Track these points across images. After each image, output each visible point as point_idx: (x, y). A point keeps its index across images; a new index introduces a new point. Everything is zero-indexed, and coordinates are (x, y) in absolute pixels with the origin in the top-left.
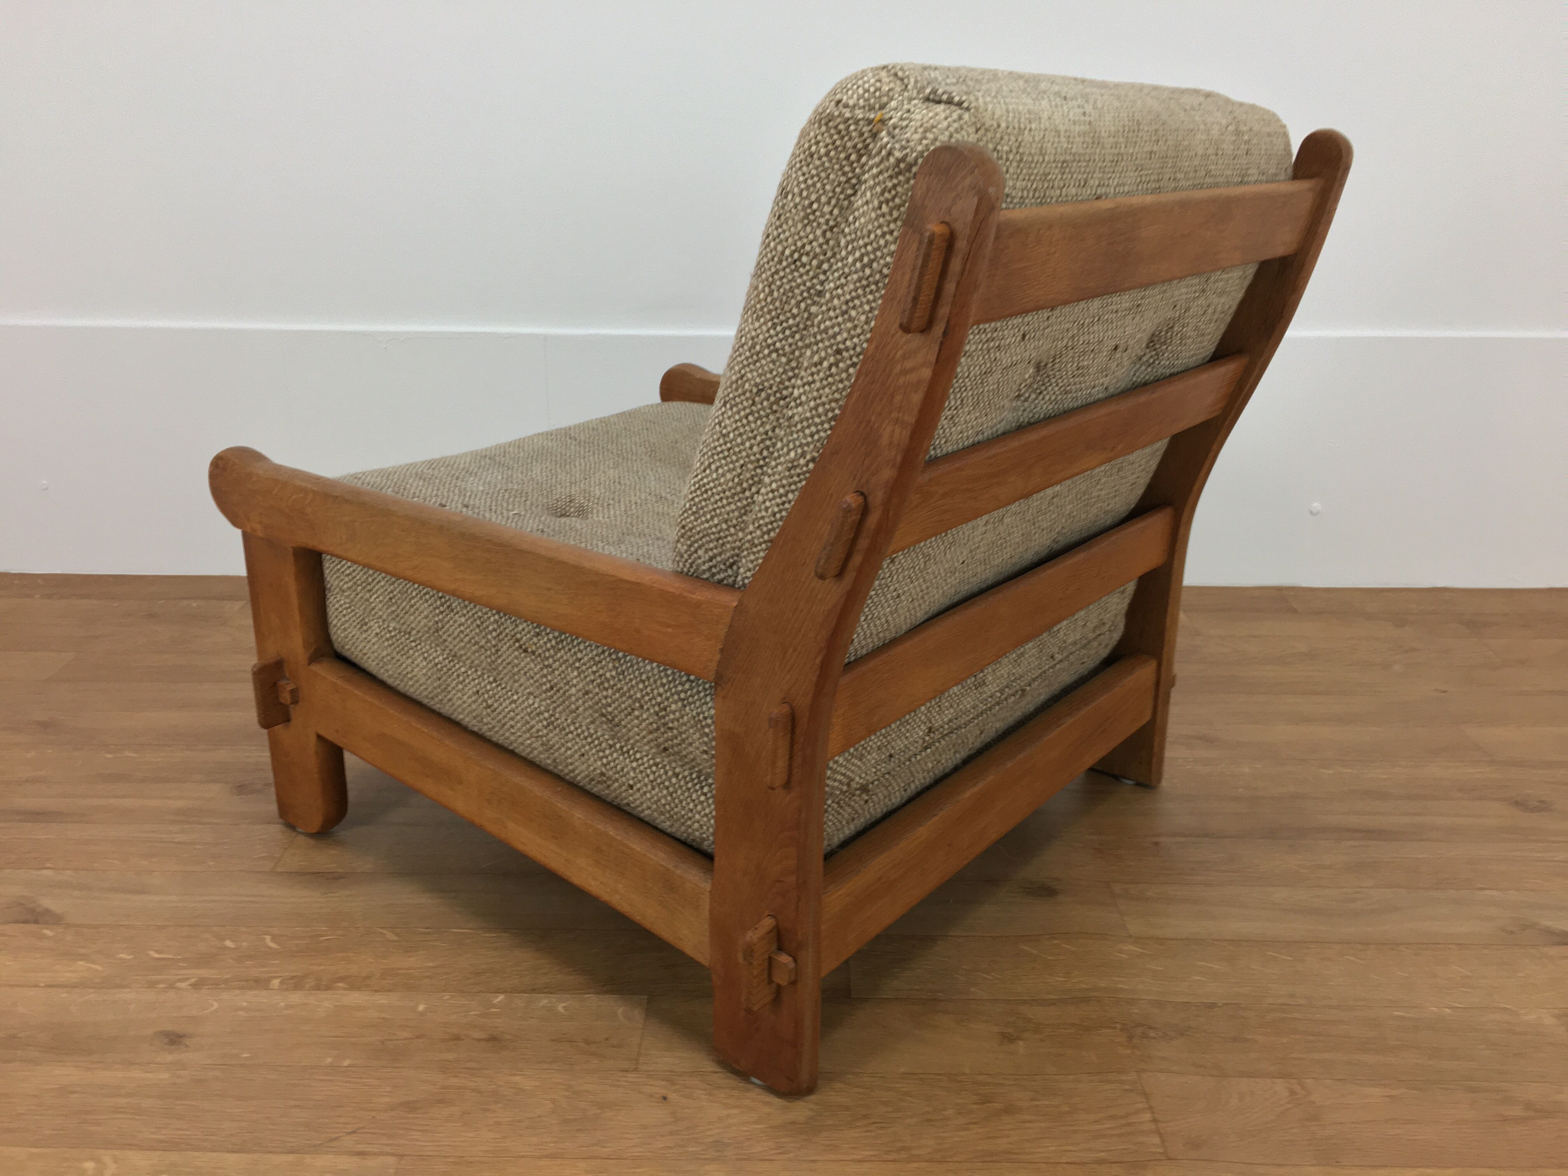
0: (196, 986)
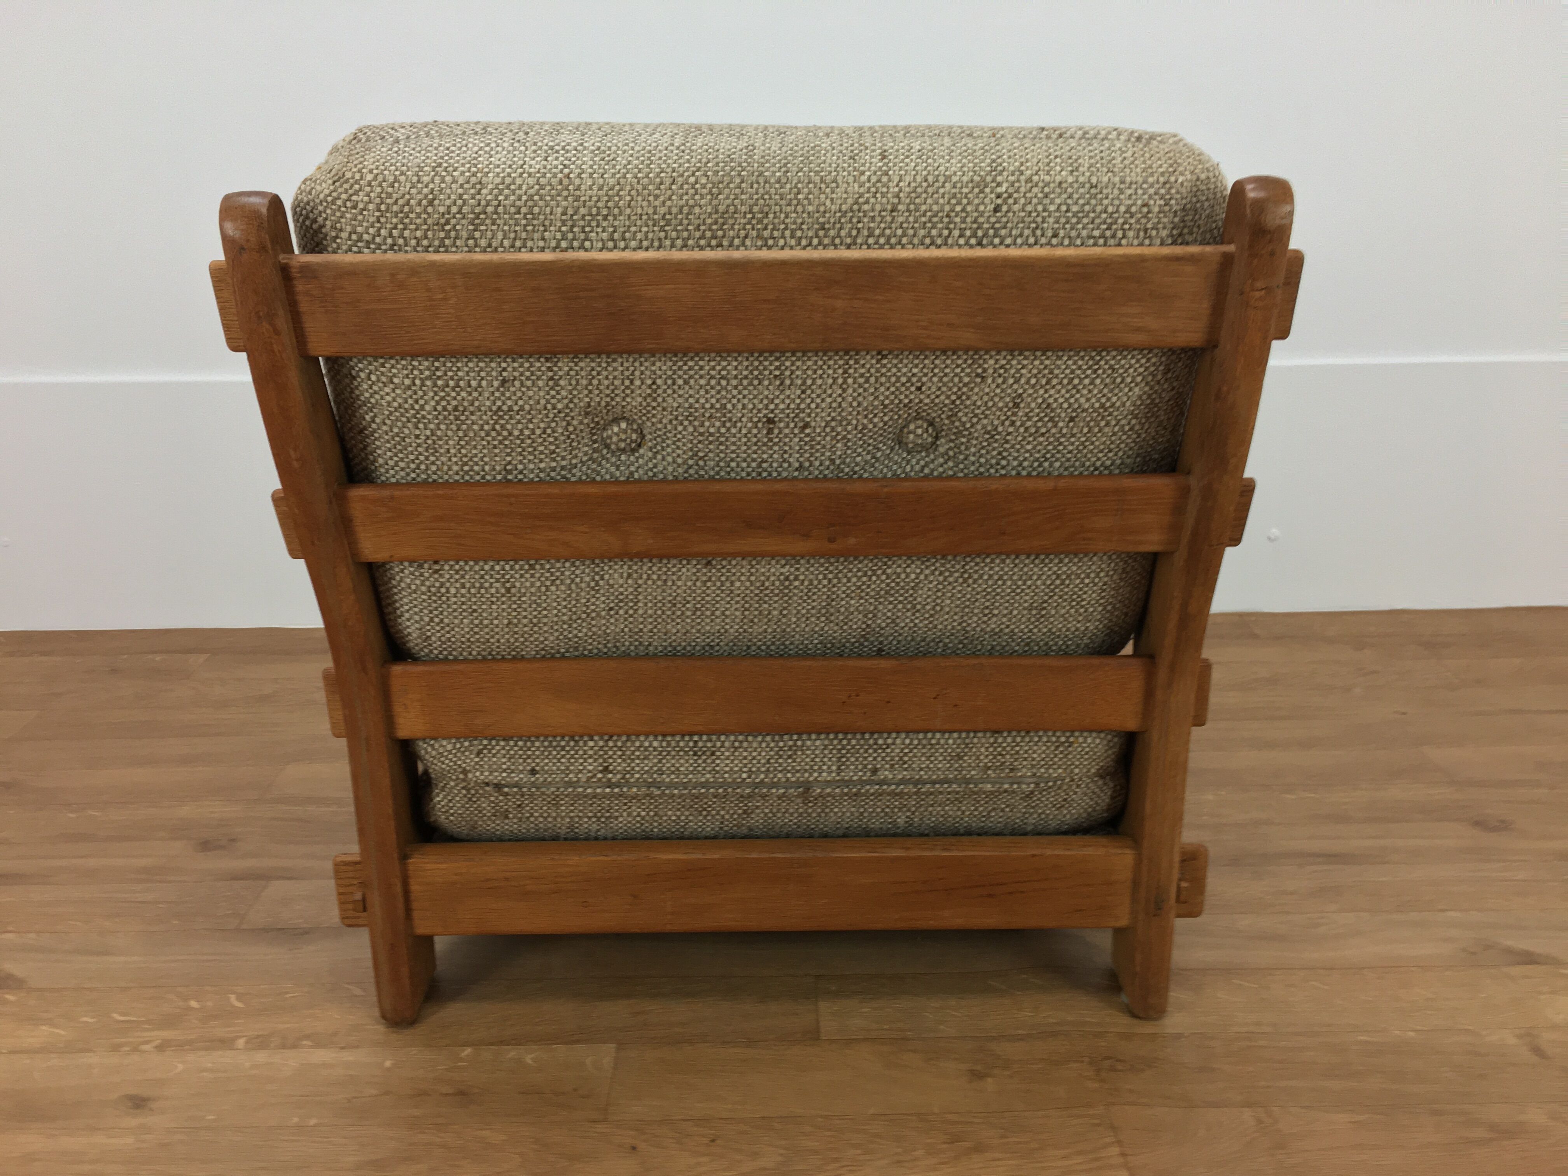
0: (161, 1048)
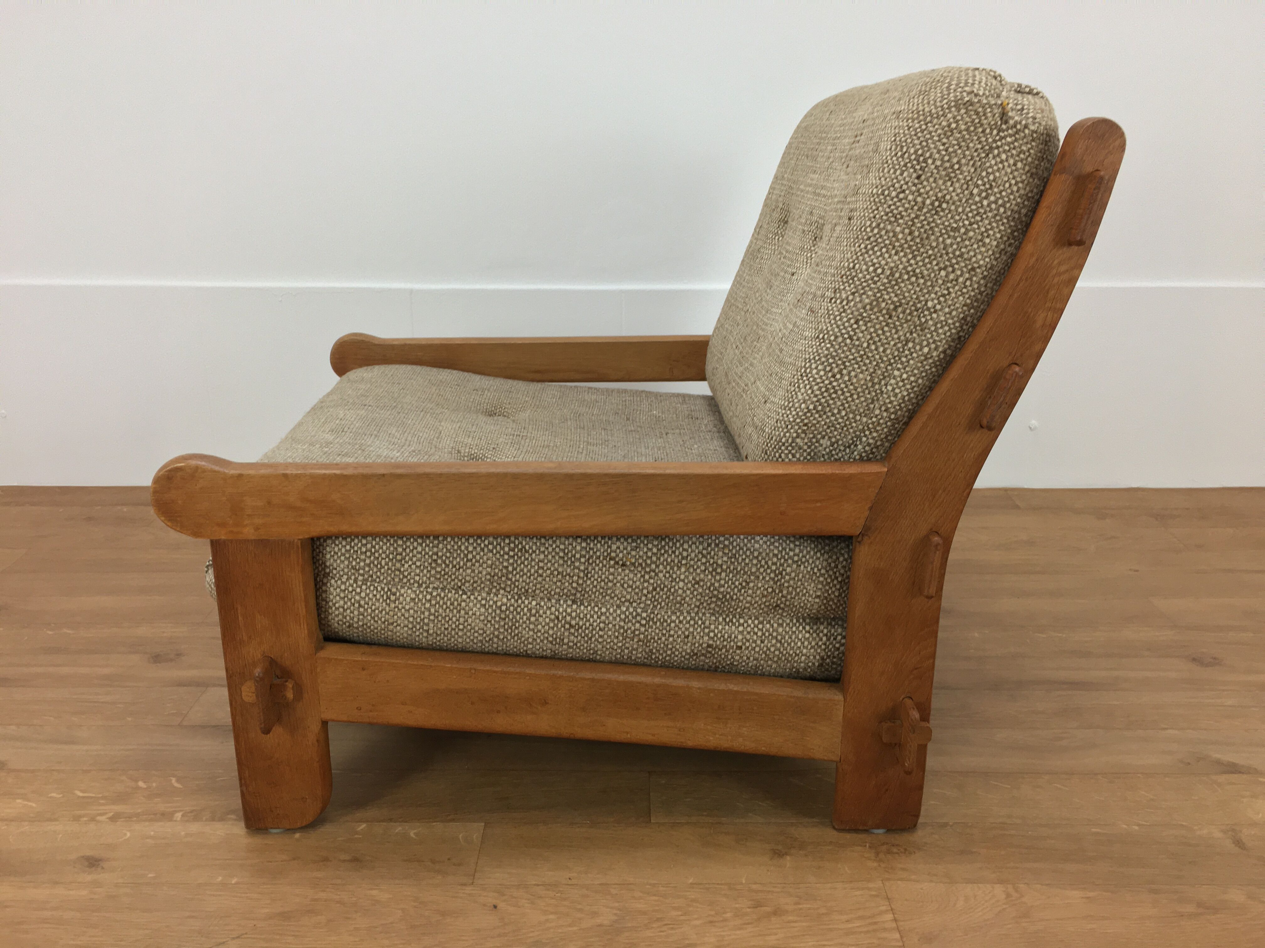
0: (114, 819)
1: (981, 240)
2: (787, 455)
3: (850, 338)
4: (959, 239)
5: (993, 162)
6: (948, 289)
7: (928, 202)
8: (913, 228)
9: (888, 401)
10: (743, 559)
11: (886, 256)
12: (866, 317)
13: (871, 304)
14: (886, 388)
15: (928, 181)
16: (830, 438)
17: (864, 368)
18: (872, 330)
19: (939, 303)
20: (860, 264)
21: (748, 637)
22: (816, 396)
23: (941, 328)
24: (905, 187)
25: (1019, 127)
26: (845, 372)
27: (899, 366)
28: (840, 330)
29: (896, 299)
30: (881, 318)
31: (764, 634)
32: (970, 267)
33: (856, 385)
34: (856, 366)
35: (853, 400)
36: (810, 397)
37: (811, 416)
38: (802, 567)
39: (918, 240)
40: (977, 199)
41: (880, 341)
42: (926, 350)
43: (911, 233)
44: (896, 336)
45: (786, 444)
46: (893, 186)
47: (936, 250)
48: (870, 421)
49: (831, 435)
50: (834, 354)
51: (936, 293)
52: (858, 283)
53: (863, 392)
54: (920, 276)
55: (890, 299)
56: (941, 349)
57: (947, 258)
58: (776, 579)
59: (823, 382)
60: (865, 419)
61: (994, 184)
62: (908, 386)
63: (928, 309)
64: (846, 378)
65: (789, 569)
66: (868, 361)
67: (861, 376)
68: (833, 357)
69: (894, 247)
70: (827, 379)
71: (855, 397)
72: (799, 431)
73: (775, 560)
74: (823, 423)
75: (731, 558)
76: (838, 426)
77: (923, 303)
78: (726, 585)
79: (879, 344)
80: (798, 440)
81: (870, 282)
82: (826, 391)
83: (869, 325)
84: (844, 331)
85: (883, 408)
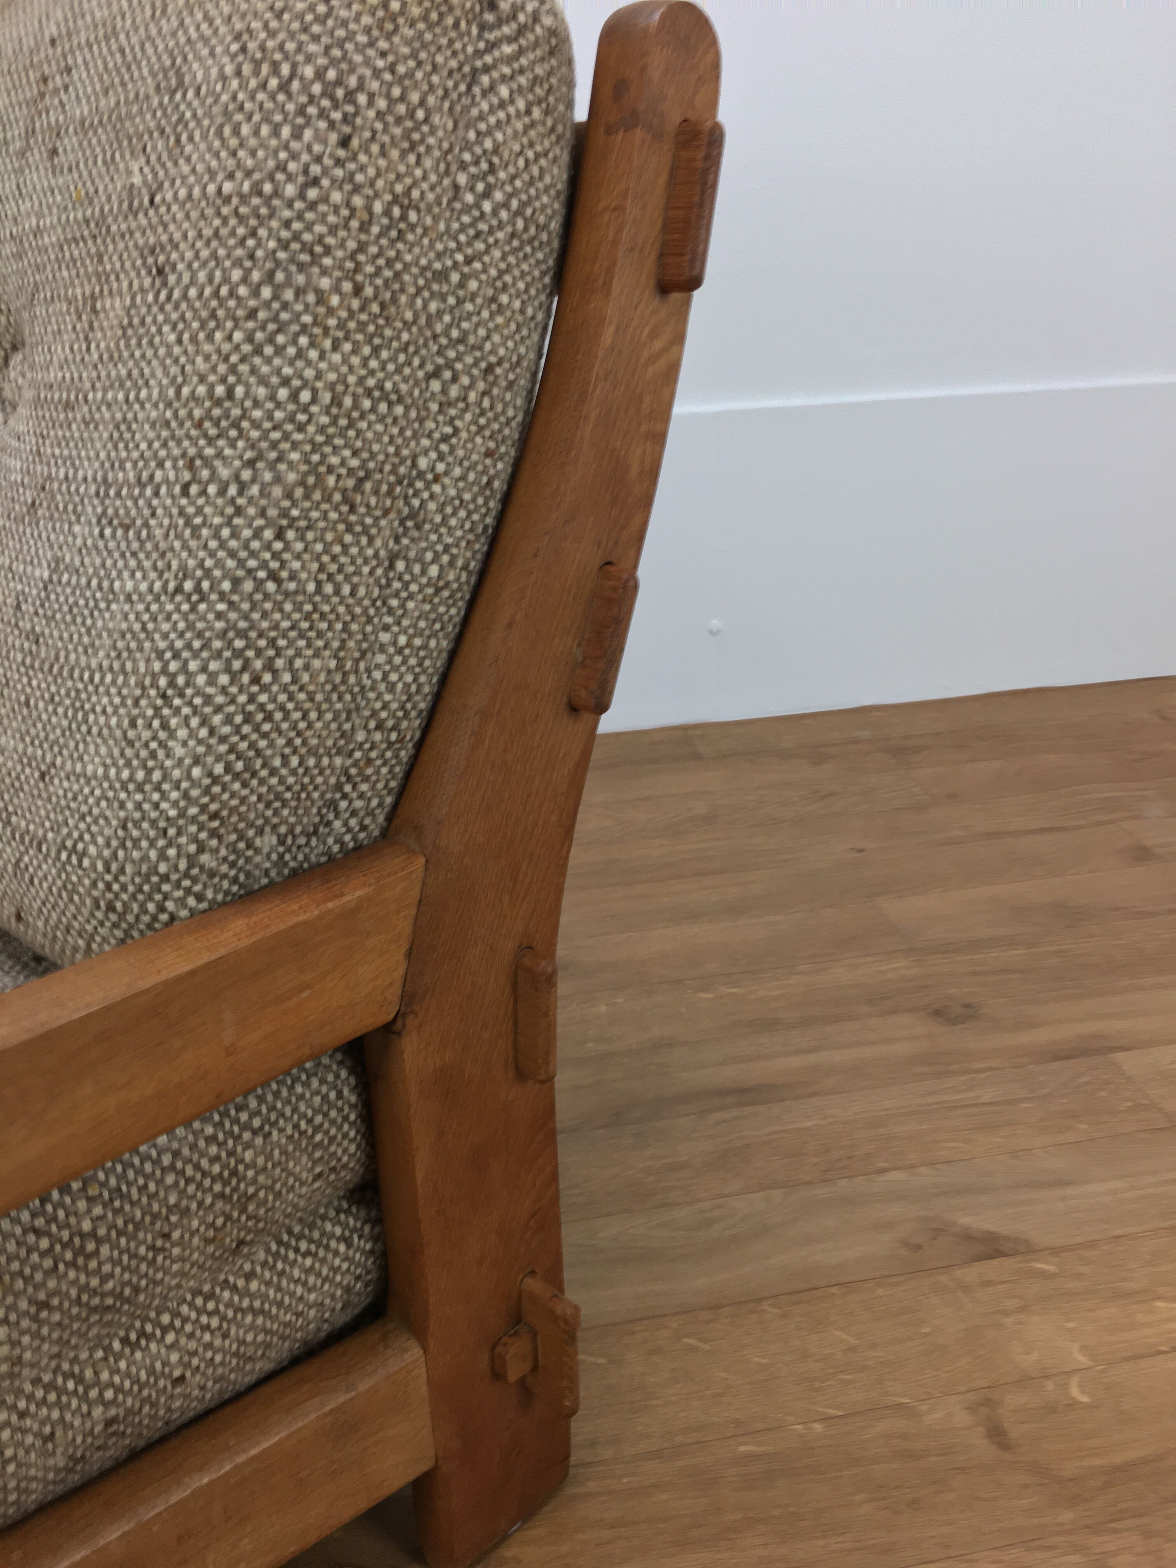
1: (493, 299)
2: (181, 902)
3: (273, 576)
4: (451, 301)
5: (485, 106)
6: (451, 422)
7: (378, 207)
8: (359, 278)
9: (378, 705)
10: (140, 1189)
11: (313, 354)
12: (298, 519)
13: (302, 483)
14: (369, 677)
15: (367, 152)
16: (275, 827)
17: (320, 643)
18: (319, 547)
19: (441, 457)
20: (247, 386)
21: (192, 1345)
22: (223, 739)
23: (454, 514)
24: (316, 169)
25: (522, 18)
26: (279, 663)
27: (388, 620)
28: (241, 563)
29: (354, 463)
30: (333, 516)
31: (223, 1318)
32: (483, 365)
33: (311, 688)
34: (302, 643)
35: (310, 726)
36: (209, 747)
37: (224, 790)
38: (275, 1133)
39: (375, 308)
40: (469, 198)
41: (340, 570)
42: (434, 570)
43: (358, 290)
44: (370, 552)
45: (174, 877)
46: (282, 167)
47: (414, 329)
48: (349, 762)
49: (275, 820)
50: (242, 624)
51: (429, 436)
52: (255, 434)
53: (328, 700)
54: (394, 397)
55: (343, 463)
56: (460, 563)
57: (435, 348)
58: (228, 1190)
59: (233, 701)
60: (338, 761)
61: (496, 160)
62: (413, 661)
63: (421, 475)
64: (287, 678)
65: (248, 1155)
66: (324, 625)
67: (317, 664)
68: (242, 634)
69: (326, 330)
70: (241, 691)
71: (313, 715)
72: (203, 835)
73: (213, 1150)
74: (254, 798)
75: (111, 1200)
76: (288, 795)
77: (409, 462)
78: (118, 1270)
79: (340, 578)
80: (205, 858)
81: (289, 427)
82: (246, 721)
83: (310, 536)
84: (252, 563)
85: (372, 724)
